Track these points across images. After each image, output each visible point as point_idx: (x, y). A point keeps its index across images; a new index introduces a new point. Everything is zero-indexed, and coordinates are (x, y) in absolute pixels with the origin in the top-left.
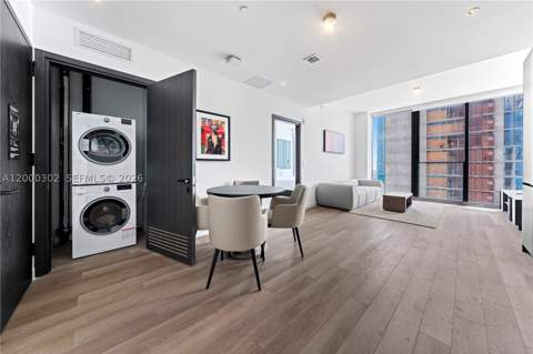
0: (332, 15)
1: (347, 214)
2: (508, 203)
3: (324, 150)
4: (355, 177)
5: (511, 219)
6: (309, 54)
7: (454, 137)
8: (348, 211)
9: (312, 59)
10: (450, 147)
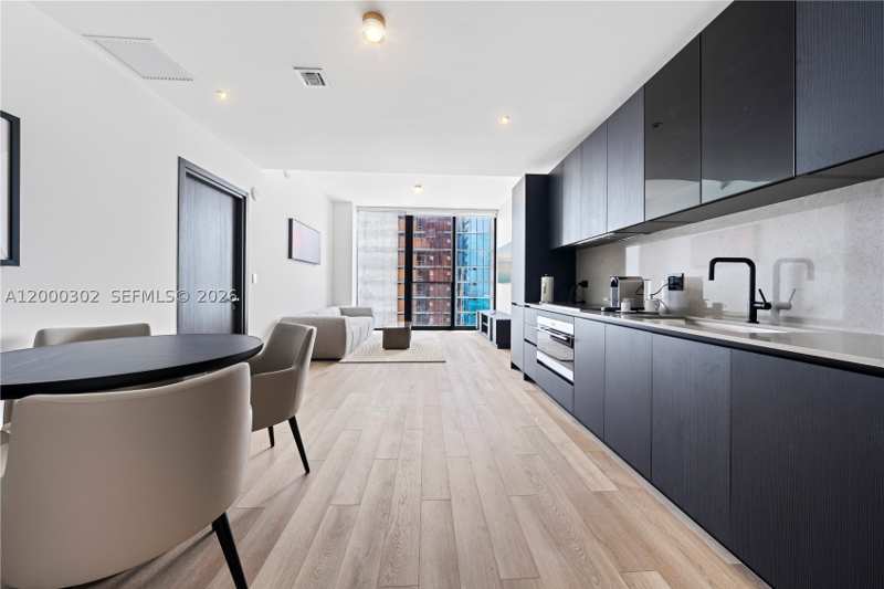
0: (378, 16)
1: (335, 367)
2: (488, 325)
3: (290, 256)
4: (334, 305)
5: (491, 339)
6: (310, 63)
7: (424, 253)
8: (336, 360)
9: (313, 77)
10: (419, 264)
